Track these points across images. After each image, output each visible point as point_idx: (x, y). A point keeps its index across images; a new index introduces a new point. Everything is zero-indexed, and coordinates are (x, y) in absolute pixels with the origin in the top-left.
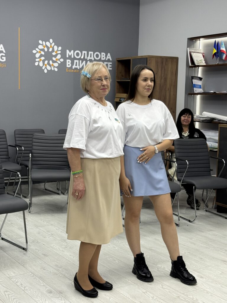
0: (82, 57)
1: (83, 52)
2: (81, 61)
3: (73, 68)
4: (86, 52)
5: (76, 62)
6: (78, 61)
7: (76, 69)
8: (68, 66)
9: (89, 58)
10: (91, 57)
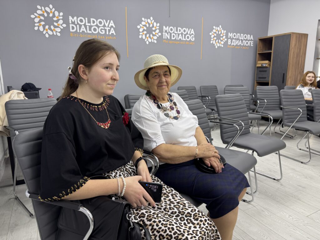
0: (237, 38)
1: (238, 34)
2: (236, 40)
3: (232, 45)
4: (239, 34)
5: (234, 41)
6: (234, 40)
7: (233, 45)
8: (229, 44)
9: (241, 38)
10: (242, 37)
